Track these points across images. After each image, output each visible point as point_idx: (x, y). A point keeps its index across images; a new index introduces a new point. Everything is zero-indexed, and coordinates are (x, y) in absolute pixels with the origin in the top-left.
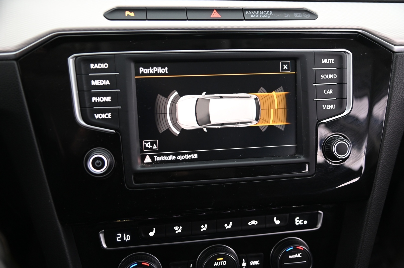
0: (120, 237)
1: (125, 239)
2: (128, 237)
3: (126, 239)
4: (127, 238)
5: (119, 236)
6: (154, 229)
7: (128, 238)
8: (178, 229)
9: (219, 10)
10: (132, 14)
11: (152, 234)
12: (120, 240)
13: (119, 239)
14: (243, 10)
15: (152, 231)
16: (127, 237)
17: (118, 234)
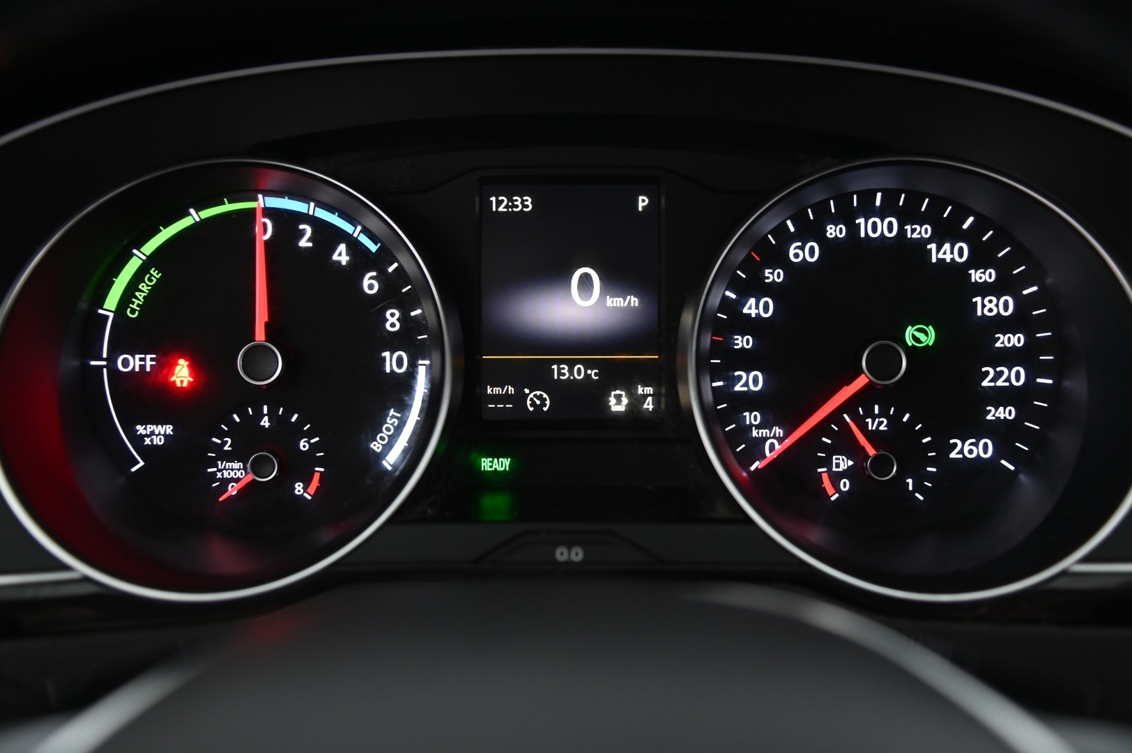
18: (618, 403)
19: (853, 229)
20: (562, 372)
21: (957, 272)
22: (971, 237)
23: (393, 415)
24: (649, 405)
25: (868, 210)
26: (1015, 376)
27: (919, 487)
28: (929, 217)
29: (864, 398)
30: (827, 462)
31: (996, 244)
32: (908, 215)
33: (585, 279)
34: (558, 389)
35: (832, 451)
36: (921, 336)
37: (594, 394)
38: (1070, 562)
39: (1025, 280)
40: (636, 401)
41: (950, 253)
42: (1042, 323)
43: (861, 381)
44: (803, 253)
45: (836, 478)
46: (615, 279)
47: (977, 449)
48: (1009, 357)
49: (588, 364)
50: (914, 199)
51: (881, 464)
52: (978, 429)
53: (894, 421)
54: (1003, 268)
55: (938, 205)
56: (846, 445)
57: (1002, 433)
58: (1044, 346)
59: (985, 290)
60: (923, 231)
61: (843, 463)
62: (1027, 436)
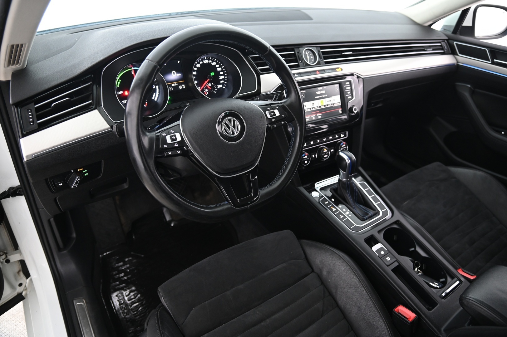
6: (306, 144)
8: (312, 143)
9: (319, 71)
10: (297, 75)
11: (305, 145)
14: (324, 70)
18: (180, 87)
19: (203, 62)
20: (173, 85)
21: (215, 66)
22: (216, 61)
23: (154, 94)
24: (184, 87)
25: (204, 59)
26: (222, 77)
27: (215, 92)
28: (211, 60)
29: (208, 82)
30: (205, 90)
31: (219, 62)
32: (209, 60)
33: (174, 73)
34: (173, 87)
35: (205, 89)
36: (212, 74)
37: (177, 87)
38: (237, 95)
39: (222, 66)
40: (183, 87)
41: (214, 64)
42: (225, 71)
43: (208, 80)
44: (198, 66)
45: (206, 92)
46: (178, 72)
47: (220, 86)
48: (222, 75)
49: (176, 83)
50: (209, 58)
51: (211, 90)
52: (220, 84)
53: (211, 84)
54: (220, 65)
55: (212, 58)
56: (207, 88)
57: (223, 84)
58: (225, 73)
59: (218, 67)
60: (210, 61)
61: (207, 90)
62: (225, 84)
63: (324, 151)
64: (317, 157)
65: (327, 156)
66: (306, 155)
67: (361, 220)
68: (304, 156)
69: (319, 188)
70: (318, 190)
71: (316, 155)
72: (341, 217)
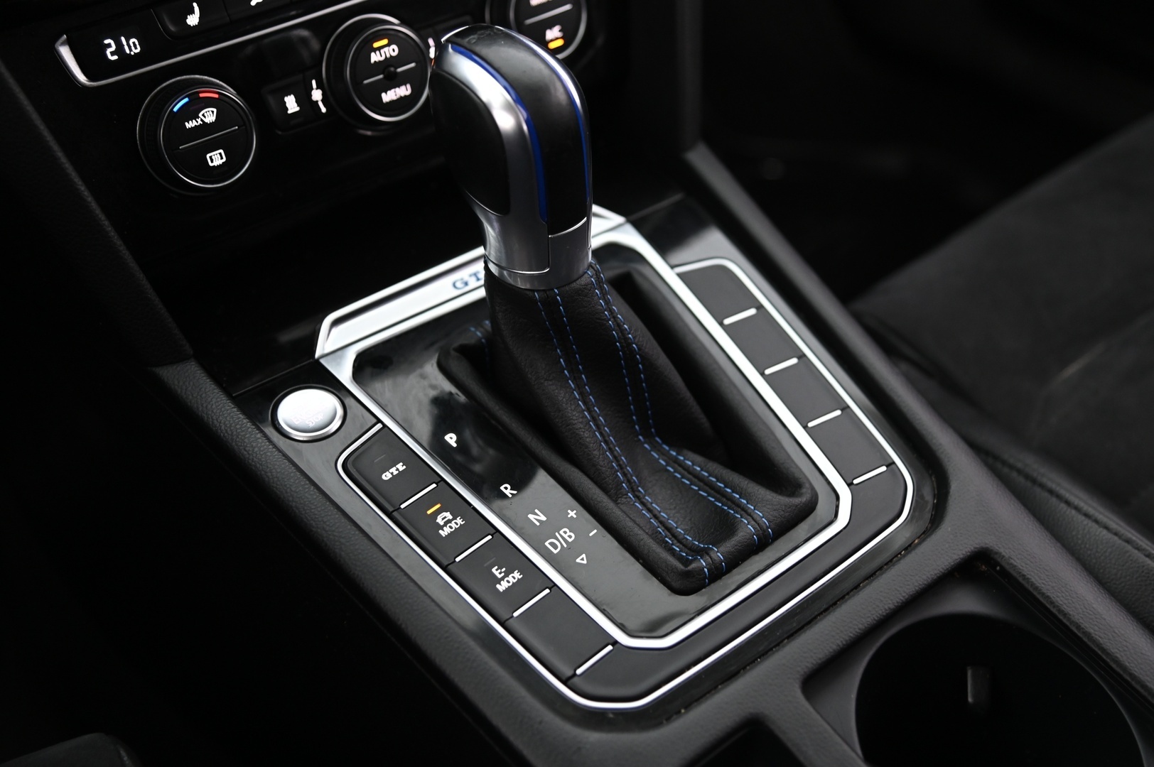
0: (113, 48)
1: (128, 51)
2: (134, 43)
3: (131, 50)
4: (133, 47)
5: (109, 46)
6: (195, 5)
7: (136, 48)
11: (193, 20)
12: (115, 57)
13: (112, 54)
15: (192, 12)
16: (132, 45)
17: (107, 42)
63: (375, 58)
64: (324, 110)
65: (404, 91)
66: (208, 103)
67: (676, 585)
68: (191, 111)
69: (351, 355)
70: (344, 372)
71: (317, 95)
72: (502, 587)
